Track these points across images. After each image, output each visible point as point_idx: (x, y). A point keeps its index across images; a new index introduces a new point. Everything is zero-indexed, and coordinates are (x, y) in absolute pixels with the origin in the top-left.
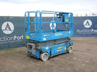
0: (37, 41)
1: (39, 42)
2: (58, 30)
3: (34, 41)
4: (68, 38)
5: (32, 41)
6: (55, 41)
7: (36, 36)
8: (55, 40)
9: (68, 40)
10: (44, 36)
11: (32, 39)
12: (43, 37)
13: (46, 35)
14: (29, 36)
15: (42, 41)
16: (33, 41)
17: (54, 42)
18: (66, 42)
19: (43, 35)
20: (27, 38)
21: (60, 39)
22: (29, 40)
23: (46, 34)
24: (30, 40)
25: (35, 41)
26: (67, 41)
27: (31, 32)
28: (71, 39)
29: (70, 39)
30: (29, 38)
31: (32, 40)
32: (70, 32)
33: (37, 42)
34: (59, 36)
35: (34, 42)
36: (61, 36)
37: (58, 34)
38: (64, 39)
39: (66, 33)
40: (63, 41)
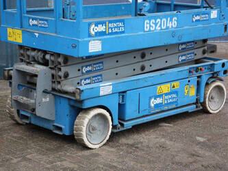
2: (159, 4)
3: (45, 52)
4: (205, 41)
5: (33, 53)
6: (143, 56)
7: (56, 32)
8: (143, 53)
9: (204, 52)
10: (94, 29)
11: (34, 45)
12: (90, 36)
13: (101, 28)
14: (20, 32)
16: (40, 55)
17: (139, 58)
19: (90, 25)
20: (10, 39)
21: (166, 48)
22: (21, 47)
23: (102, 23)
24: (28, 49)
25: (52, 54)
26: (199, 56)
27: (28, 12)
29: (213, 49)
30: (20, 40)
31: (34, 49)
32: (214, 14)
33: (61, 60)
34: (161, 33)
35: (48, 57)
36: (173, 34)
37: (156, 24)
38: (184, 46)
39: (198, 18)
40: (181, 58)
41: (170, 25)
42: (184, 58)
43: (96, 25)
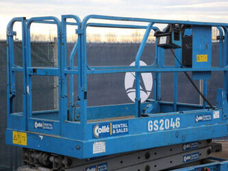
0: (63, 157)
1: (71, 161)
3: (49, 154)
4: (209, 141)
5: (37, 156)
6: (147, 156)
7: (60, 134)
8: (147, 153)
9: (209, 152)
10: (98, 131)
11: (38, 147)
12: (94, 137)
13: (105, 129)
14: (25, 135)
15: (86, 156)
16: (44, 157)
17: (143, 159)
18: (202, 162)
19: (94, 126)
20: (15, 142)
21: (170, 148)
22: (25, 149)
23: (106, 124)
24: (32, 151)
26: (204, 156)
28: (224, 149)
29: (218, 148)
30: (24, 143)
31: (38, 152)
32: (216, 115)
33: (64, 162)
34: (164, 133)
35: (52, 159)
36: (177, 134)
37: (159, 125)
38: (188, 146)
39: (201, 118)
40: (186, 159)
41: (173, 125)
42: (189, 158)
43: (100, 127)
